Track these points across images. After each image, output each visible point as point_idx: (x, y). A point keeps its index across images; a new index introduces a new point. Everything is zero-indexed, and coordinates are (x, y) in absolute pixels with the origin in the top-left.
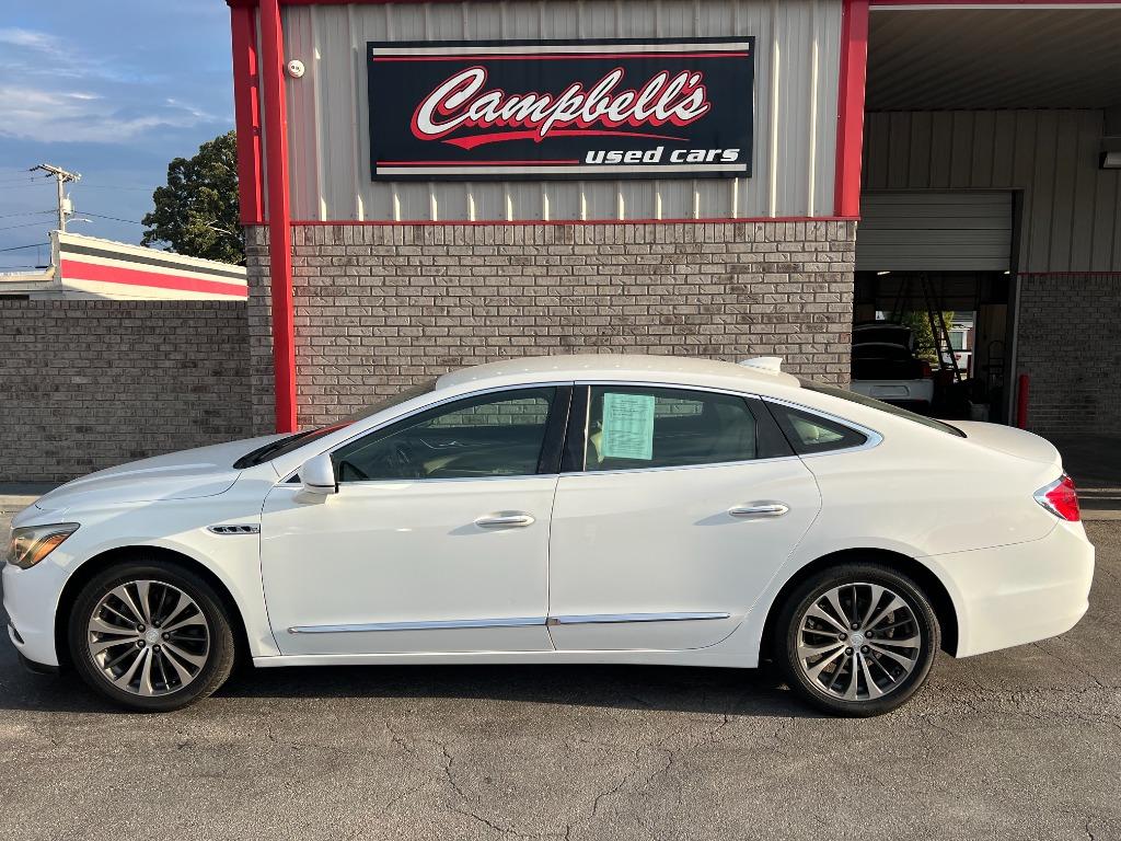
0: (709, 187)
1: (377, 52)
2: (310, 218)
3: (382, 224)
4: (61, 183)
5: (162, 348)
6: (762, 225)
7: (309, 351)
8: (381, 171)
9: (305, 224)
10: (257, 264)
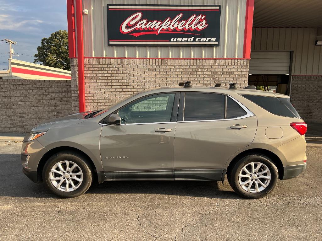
0: (207, 49)
1: (110, 7)
2: (90, 56)
3: (111, 58)
4: (11, 44)
5: (45, 94)
6: (222, 60)
7: (89, 95)
8: (111, 43)
9: (88, 58)
10: (74, 70)
